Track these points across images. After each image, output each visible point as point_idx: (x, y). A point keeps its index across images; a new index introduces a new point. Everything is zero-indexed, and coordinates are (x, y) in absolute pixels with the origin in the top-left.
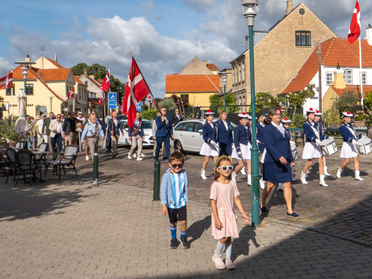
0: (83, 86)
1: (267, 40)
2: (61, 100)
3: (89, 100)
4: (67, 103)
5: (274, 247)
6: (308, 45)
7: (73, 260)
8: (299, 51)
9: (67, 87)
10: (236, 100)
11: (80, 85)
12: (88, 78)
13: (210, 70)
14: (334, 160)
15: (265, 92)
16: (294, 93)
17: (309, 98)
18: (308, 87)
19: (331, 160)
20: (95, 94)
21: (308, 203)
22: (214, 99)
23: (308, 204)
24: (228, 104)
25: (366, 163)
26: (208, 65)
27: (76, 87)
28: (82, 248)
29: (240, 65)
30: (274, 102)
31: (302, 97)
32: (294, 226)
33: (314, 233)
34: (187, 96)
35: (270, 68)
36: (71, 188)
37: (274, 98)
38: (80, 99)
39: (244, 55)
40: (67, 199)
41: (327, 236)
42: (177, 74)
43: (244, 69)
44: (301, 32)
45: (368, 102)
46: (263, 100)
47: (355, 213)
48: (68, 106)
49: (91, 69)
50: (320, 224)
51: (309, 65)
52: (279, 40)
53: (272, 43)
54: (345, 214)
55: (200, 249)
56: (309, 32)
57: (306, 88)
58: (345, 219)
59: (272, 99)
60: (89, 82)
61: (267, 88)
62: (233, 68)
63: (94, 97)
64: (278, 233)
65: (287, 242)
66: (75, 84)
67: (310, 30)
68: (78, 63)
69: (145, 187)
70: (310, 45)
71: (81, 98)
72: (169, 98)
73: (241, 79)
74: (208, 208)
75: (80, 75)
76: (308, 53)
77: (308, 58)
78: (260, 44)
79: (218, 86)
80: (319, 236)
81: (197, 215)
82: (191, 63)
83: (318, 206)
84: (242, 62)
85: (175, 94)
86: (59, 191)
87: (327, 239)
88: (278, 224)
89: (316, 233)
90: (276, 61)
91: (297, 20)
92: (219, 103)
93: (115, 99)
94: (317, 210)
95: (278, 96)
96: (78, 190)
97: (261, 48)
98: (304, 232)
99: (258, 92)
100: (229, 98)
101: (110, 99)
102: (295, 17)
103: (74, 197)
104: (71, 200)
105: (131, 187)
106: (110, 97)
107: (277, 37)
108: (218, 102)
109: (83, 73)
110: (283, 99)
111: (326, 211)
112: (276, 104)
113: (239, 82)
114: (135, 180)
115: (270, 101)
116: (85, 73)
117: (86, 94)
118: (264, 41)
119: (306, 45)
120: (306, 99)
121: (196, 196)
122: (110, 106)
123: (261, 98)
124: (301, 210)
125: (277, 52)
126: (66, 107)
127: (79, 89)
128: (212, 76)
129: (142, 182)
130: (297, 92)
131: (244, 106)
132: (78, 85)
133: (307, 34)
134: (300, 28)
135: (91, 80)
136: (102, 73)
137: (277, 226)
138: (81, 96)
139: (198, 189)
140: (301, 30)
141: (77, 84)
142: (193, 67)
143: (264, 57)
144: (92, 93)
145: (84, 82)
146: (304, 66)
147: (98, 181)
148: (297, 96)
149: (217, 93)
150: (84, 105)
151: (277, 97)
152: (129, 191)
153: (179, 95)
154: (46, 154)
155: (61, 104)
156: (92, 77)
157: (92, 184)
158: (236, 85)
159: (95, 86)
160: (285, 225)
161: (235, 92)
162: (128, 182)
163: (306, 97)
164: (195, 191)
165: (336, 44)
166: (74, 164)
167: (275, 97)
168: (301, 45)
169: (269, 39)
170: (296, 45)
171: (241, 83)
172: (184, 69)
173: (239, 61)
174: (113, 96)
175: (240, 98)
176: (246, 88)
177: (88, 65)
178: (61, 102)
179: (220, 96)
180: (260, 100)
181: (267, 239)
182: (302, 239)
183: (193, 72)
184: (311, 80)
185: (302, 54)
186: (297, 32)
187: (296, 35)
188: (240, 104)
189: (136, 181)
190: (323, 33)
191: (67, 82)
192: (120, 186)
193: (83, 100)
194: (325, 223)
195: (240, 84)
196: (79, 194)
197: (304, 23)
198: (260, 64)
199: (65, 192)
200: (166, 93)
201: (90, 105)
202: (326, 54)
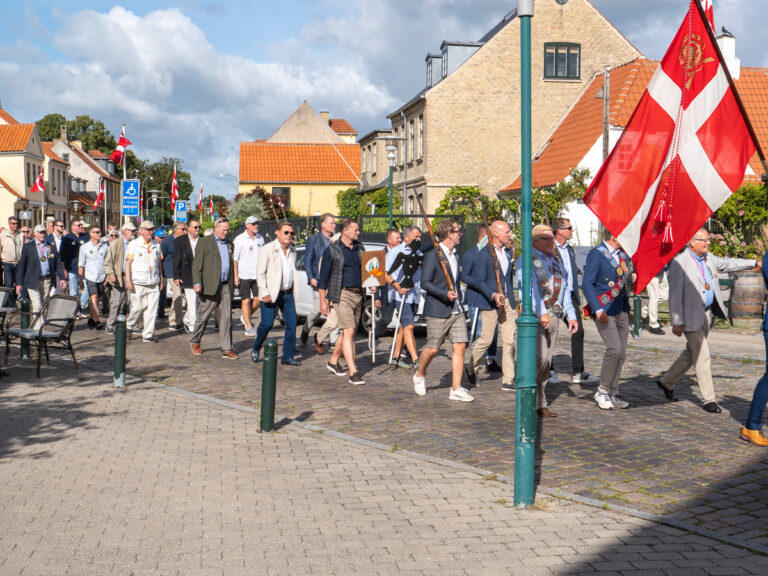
0: (60, 165)
1: (476, 65)
2: (15, 193)
3: (73, 196)
4: (27, 201)
5: (589, 564)
6: (572, 78)
7: (115, 569)
8: (551, 92)
9: (28, 165)
10: (400, 202)
11: (54, 161)
12: (70, 147)
13: (336, 135)
14: (656, 350)
15: (469, 185)
16: (540, 190)
17: (576, 202)
18: (575, 176)
19: (649, 350)
20: (85, 182)
21: (630, 453)
22: (345, 200)
23: (632, 455)
24: (382, 211)
25: (737, 360)
26: (330, 123)
27: (46, 165)
28: (129, 540)
29: (412, 122)
30: (490, 209)
31: (559, 200)
32: (619, 513)
33: (676, 532)
34: (286, 192)
35: (483, 129)
36: (67, 393)
37: (491, 200)
38: (53, 193)
39: (424, 100)
40: (59, 420)
41: (711, 543)
42: (263, 141)
43: (422, 132)
44: (558, 45)
45: (726, 215)
46: (463, 203)
47: (757, 486)
48: (30, 207)
49: (73, 128)
50: (677, 510)
51: (573, 125)
52: (505, 65)
53: (490, 71)
54: (731, 487)
55: (406, 557)
56: (577, 46)
57: (568, 179)
58: (735, 499)
59: (484, 203)
60: (73, 157)
61: (475, 176)
62: (396, 130)
63: (82, 190)
64: (585, 527)
65: (617, 552)
66: (44, 159)
67: (578, 41)
68: (46, 114)
69: (232, 398)
70: (579, 78)
71: (56, 192)
72: (249, 195)
73: (415, 154)
74: (391, 455)
75: (50, 140)
76: (573, 97)
77: (571, 109)
78: (461, 74)
79: (358, 170)
80: (692, 542)
81: (374, 472)
82: (295, 118)
83: (656, 463)
84: (418, 115)
85: (261, 187)
86: (40, 399)
87: (714, 550)
88: (576, 506)
89: (681, 532)
90: (498, 113)
91: (549, 18)
92: (360, 209)
93: (136, 195)
94: (658, 473)
95: (499, 196)
96: (83, 398)
97: (463, 84)
98: (650, 528)
99: (454, 185)
100: (384, 197)
101: (125, 195)
102: (545, 8)
103: (74, 416)
104: (67, 423)
105: (198, 396)
106: (125, 190)
107: (500, 58)
108: (356, 207)
109: (59, 136)
110: (511, 202)
111: (683, 478)
112: (495, 213)
113: (409, 161)
114: (204, 380)
115: (479, 207)
116: (64, 135)
117: (67, 182)
118: (470, 65)
119: (568, 77)
120: (568, 204)
121: (352, 423)
122: (125, 210)
123: (461, 199)
124: (619, 470)
125: (499, 92)
126: (25, 209)
127: (52, 171)
128: (343, 147)
129: (221, 384)
130: (547, 188)
131: (419, 216)
132: (50, 163)
133: (572, 51)
134: (556, 38)
135: (76, 151)
136: (96, 137)
137: (576, 510)
138: (56, 186)
139: (354, 408)
140: (557, 41)
141: (47, 159)
142: (298, 125)
143: (470, 103)
144: (78, 180)
145: (61, 156)
146: (561, 126)
147: (125, 379)
148: (547, 196)
149: (355, 187)
150: (62, 207)
151: (496, 197)
152: (198, 404)
153: (269, 189)
154: (5, 313)
155: (15, 204)
156: (78, 144)
157: (111, 385)
158: (402, 167)
159: (85, 166)
160: (597, 509)
161: (399, 185)
162: (187, 384)
163: (569, 200)
164: (348, 411)
165: (642, 75)
166: (69, 339)
167: (492, 197)
168: (556, 77)
169: (481, 63)
170: (546, 77)
171: (415, 163)
172: (278, 130)
173: (411, 114)
174: (132, 188)
175: (411, 197)
176: (425, 176)
177: (67, 119)
178: (15, 199)
179: (362, 194)
180: (459, 203)
181: (563, 543)
182: (650, 545)
183: (299, 137)
184: (581, 158)
185: (559, 98)
186: (547, 45)
187: (545, 53)
188: (409, 213)
189: (207, 383)
190: (610, 48)
191: (28, 155)
192: (178, 394)
193: (59, 194)
194: (687, 508)
195: (410, 165)
196: (87, 409)
197: (565, 24)
198: (460, 121)
199: (56, 401)
200: (241, 183)
201: (76, 207)
202: (618, 98)
